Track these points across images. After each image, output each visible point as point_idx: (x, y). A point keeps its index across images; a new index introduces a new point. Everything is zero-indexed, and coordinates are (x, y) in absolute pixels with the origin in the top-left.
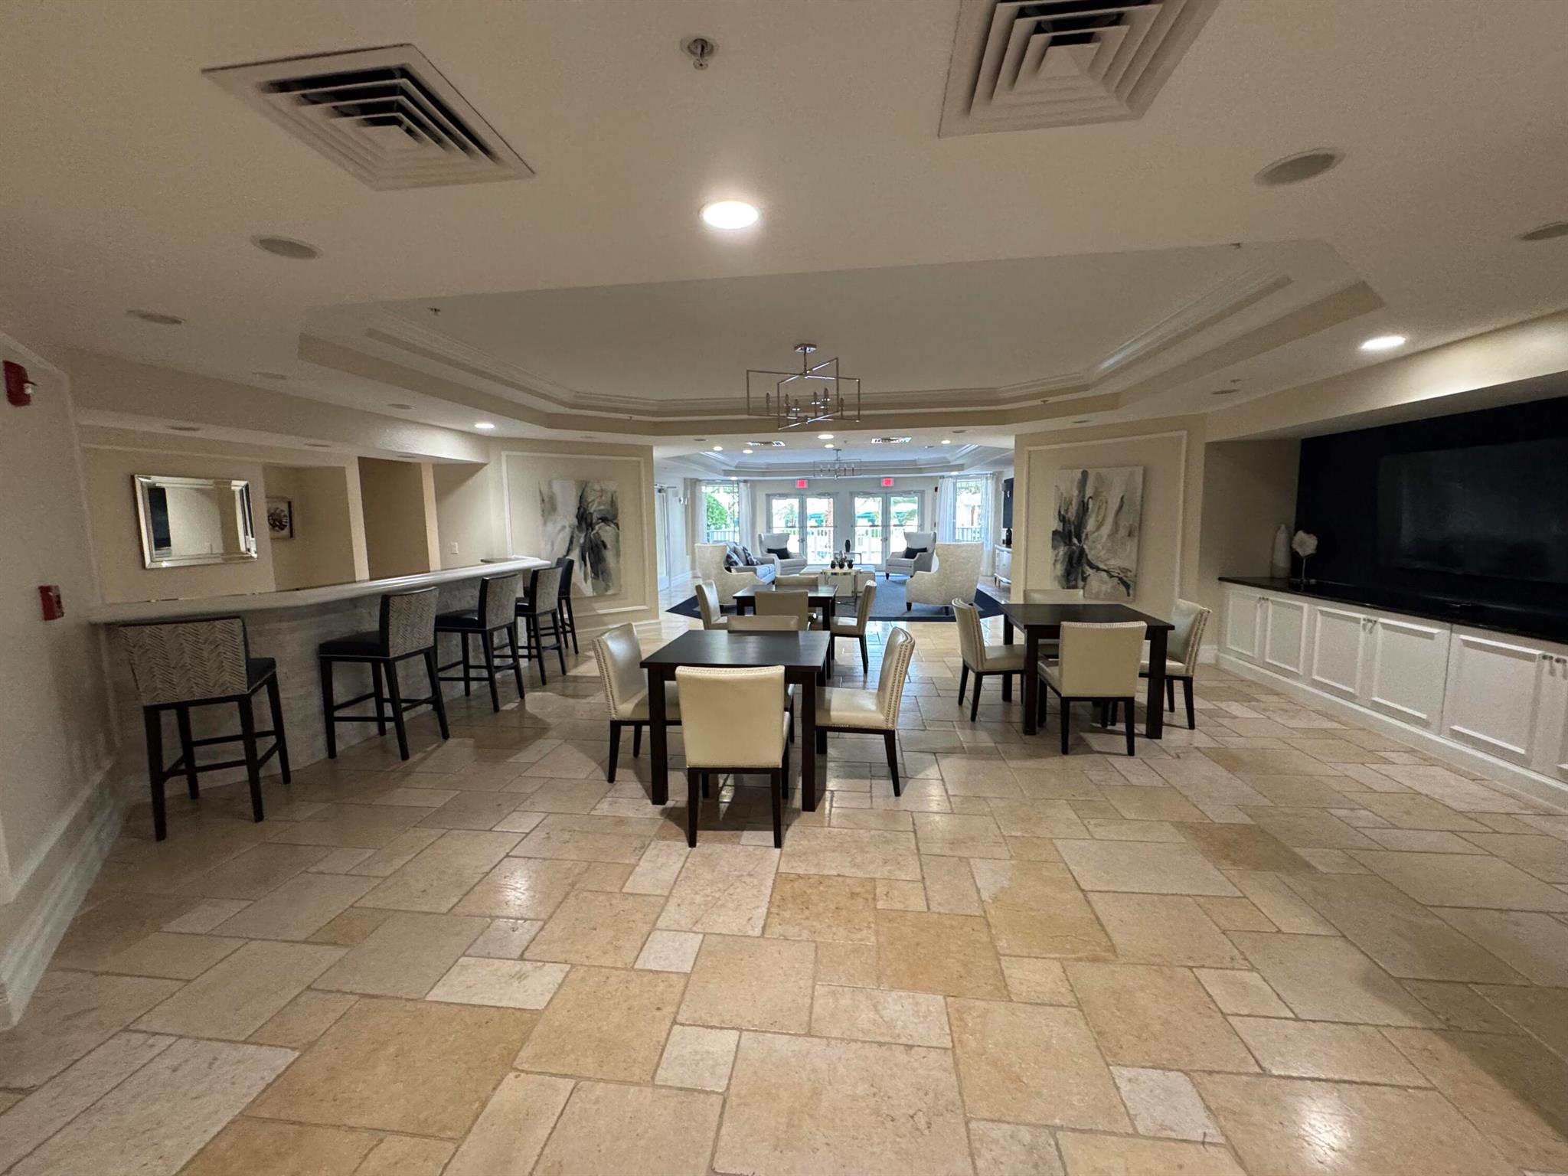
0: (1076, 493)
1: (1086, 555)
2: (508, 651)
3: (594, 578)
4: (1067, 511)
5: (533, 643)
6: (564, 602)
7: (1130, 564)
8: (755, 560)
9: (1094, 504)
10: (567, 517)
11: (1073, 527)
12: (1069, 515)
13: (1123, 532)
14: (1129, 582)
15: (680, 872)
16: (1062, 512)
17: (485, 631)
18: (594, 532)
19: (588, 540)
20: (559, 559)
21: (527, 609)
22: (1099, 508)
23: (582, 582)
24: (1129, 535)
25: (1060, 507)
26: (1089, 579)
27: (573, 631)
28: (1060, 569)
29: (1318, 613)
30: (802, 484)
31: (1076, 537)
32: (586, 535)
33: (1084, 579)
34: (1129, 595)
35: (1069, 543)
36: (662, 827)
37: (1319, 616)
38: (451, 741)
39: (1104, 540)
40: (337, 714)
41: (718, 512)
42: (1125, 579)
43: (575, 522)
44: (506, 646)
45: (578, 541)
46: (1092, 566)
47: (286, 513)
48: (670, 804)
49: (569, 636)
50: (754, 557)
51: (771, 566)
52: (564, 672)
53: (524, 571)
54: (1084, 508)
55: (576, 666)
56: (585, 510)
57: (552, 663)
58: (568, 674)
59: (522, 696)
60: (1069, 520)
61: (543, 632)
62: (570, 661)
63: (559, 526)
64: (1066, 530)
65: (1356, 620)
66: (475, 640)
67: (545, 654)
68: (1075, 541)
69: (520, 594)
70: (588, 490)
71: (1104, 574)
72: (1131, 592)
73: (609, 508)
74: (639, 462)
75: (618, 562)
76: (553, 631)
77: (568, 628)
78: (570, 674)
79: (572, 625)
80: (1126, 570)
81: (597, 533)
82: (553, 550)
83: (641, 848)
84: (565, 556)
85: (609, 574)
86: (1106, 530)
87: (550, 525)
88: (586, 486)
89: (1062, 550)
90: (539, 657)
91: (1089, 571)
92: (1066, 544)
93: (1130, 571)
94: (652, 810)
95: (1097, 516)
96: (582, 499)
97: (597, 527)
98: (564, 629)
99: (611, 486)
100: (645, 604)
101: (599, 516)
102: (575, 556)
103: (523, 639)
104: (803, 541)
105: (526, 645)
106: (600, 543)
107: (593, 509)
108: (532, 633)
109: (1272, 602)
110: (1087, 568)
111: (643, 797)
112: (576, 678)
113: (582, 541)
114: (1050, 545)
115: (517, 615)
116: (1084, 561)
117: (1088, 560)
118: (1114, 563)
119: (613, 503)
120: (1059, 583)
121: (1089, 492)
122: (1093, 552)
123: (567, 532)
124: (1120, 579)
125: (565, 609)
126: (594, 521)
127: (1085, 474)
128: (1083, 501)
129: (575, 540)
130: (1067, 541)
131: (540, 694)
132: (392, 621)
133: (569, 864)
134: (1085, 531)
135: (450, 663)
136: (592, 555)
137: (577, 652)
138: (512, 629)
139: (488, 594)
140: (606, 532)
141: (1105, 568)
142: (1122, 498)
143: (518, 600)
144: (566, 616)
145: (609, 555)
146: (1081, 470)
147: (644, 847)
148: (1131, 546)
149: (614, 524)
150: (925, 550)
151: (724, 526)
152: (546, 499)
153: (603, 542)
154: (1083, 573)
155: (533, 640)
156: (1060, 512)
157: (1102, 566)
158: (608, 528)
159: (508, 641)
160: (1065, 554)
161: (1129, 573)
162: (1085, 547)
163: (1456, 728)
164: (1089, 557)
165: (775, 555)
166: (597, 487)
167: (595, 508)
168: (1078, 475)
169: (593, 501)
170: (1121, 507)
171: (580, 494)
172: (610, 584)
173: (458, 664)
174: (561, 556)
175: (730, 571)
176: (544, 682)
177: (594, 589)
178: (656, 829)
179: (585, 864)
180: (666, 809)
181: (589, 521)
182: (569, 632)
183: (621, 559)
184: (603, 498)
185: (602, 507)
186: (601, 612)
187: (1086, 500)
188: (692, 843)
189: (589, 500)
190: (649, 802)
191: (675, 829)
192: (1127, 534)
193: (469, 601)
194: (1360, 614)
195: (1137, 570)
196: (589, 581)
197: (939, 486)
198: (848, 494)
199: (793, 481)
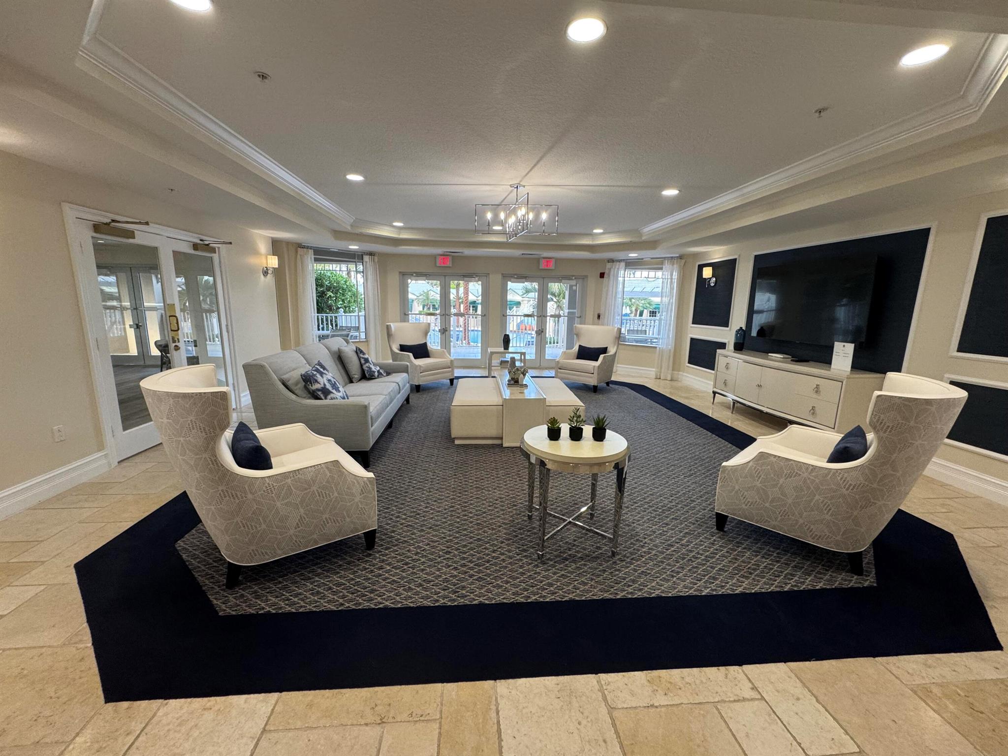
30: (445, 261)
104: (444, 333)
150: (604, 350)
197: (607, 272)
198: (500, 276)
199: (434, 257)
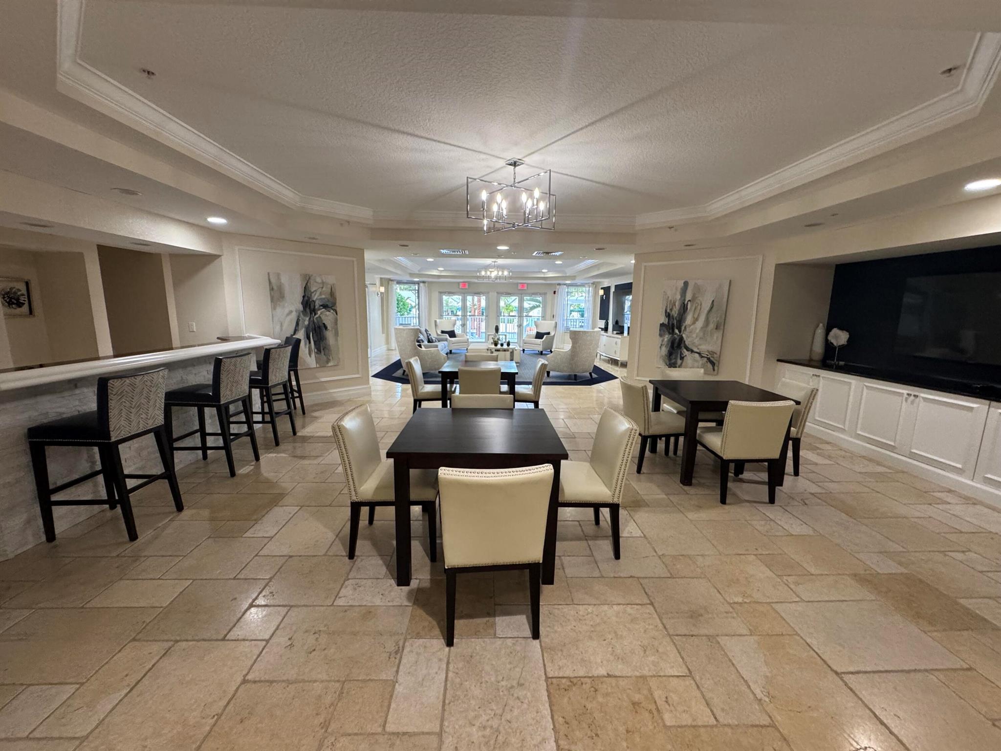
0: (678, 297)
1: (685, 341)
2: (242, 417)
3: (317, 353)
4: (671, 310)
5: (266, 410)
6: (292, 373)
7: (715, 348)
8: (434, 339)
9: (692, 306)
10: (293, 303)
11: (675, 321)
12: (673, 312)
13: (712, 326)
14: (715, 361)
15: (445, 689)
16: (668, 311)
17: (220, 406)
18: (317, 316)
19: (311, 323)
20: (287, 338)
21: (260, 381)
22: (695, 309)
23: (307, 357)
24: (716, 329)
25: (667, 307)
26: (685, 358)
27: (300, 397)
28: (665, 351)
29: (865, 387)
30: (464, 285)
31: (677, 329)
32: (310, 319)
33: (682, 358)
34: (714, 370)
35: (673, 333)
36: (413, 617)
37: (865, 390)
38: (186, 513)
39: (698, 331)
40: (55, 498)
41: (402, 303)
42: (712, 359)
43: (301, 307)
44: (240, 413)
45: (304, 323)
46: (688, 349)
47: (24, 291)
48: (414, 583)
49: (297, 401)
50: (433, 336)
51: (445, 342)
52: (295, 433)
53: (256, 349)
54: (684, 308)
55: (303, 427)
56: (309, 298)
57: (283, 425)
58: (297, 434)
59: (257, 458)
60: (673, 316)
61: (274, 398)
62: (298, 423)
63: (287, 311)
64: (671, 323)
65: (901, 394)
66: (210, 413)
67: (278, 420)
68: (677, 331)
69: (254, 368)
70: (312, 281)
71: (697, 355)
72: (716, 368)
73: (329, 297)
74: (353, 261)
75: (337, 340)
76: (283, 396)
77: (296, 394)
78: (299, 434)
79: (299, 391)
80: (712, 353)
81: (320, 317)
82: (281, 330)
83: (396, 653)
84: (292, 335)
85: (329, 350)
86: (700, 324)
87: (279, 310)
88: (309, 278)
89: (667, 337)
90: (273, 422)
91: (685, 352)
92: (670, 333)
93: (716, 354)
94: (399, 594)
95: (694, 314)
96: (306, 289)
97: (319, 312)
98: (293, 395)
99: (331, 280)
100: (358, 373)
101: (321, 304)
102: (301, 335)
103: (257, 406)
104: (464, 325)
105: (260, 410)
106: (321, 325)
107: (315, 297)
108: (265, 399)
109: (823, 377)
110: (685, 350)
111: (385, 577)
112: (305, 439)
113: (306, 323)
114: (658, 334)
115: (251, 387)
116: (682, 345)
117: (685, 345)
118: (704, 348)
119: (332, 294)
120: (664, 361)
121: (689, 296)
122: (689, 340)
123: (294, 316)
124: (709, 359)
125: (293, 378)
126: (316, 307)
127: (686, 284)
128: (684, 303)
129: (300, 323)
130: (671, 331)
131: (274, 455)
132: (113, 404)
133: (318, 687)
134: (684, 325)
135: (187, 432)
136: (314, 335)
137: (304, 413)
138: (247, 402)
139: (222, 372)
140: (327, 317)
141: (698, 351)
142: (713, 301)
143: (252, 373)
144: (294, 383)
145: (329, 335)
146: (683, 282)
147: (399, 651)
148: (718, 335)
149: (333, 310)
150: (548, 333)
151: (406, 313)
152: (275, 288)
153: (324, 324)
154: (681, 353)
155: (266, 405)
156: (666, 311)
157: (696, 350)
158: (328, 313)
159: (242, 408)
160: (668, 341)
161: (715, 356)
162: (684, 335)
163: (989, 476)
164: (686, 343)
165: (447, 335)
166: (319, 280)
167: (317, 297)
168: (681, 284)
169: (315, 291)
170: (712, 308)
171: (304, 286)
172: (331, 358)
173: (196, 432)
174: (289, 335)
175: (421, 347)
176: (277, 444)
177: (317, 363)
178: (407, 621)
179: (337, 685)
180: (412, 590)
181: (312, 307)
182: (297, 397)
183: (339, 338)
184: (324, 289)
185: (323, 296)
186: (323, 380)
187: (686, 302)
188: (450, 643)
189: (312, 291)
190: (393, 582)
191: (427, 621)
192: (715, 327)
193: (203, 376)
194: (904, 390)
195: (720, 352)
196: (313, 355)
197: (557, 290)
198: (496, 293)
199: (459, 283)
